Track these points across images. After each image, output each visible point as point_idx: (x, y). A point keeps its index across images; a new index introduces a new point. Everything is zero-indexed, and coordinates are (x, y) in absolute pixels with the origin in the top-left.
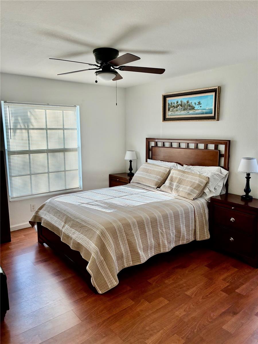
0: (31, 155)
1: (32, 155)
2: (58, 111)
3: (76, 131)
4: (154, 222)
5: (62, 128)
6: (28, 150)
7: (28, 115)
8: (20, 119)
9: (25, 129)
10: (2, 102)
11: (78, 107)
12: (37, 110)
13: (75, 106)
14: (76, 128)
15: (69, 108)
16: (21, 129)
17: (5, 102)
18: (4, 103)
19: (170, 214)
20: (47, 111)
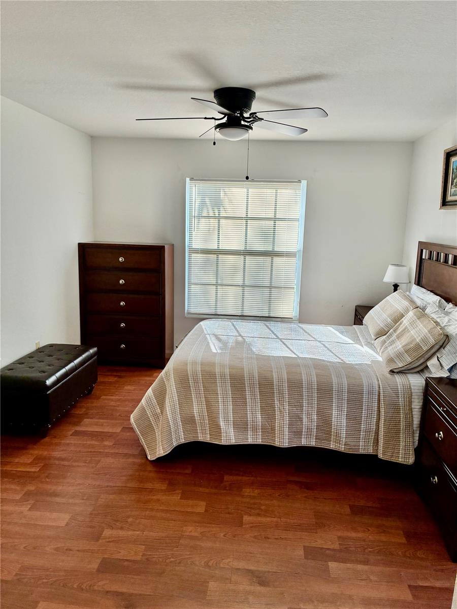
0: (219, 256)
1: (221, 256)
2: (269, 191)
3: (297, 223)
4: (266, 387)
5: (273, 217)
6: (216, 248)
7: (221, 197)
8: (207, 201)
9: (215, 217)
10: (188, 180)
11: (304, 183)
12: (234, 190)
13: (300, 181)
14: (298, 218)
15: (288, 185)
16: (208, 217)
17: (192, 179)
18: (190, 180)
19: (310, 384)
20: (250, 190)
